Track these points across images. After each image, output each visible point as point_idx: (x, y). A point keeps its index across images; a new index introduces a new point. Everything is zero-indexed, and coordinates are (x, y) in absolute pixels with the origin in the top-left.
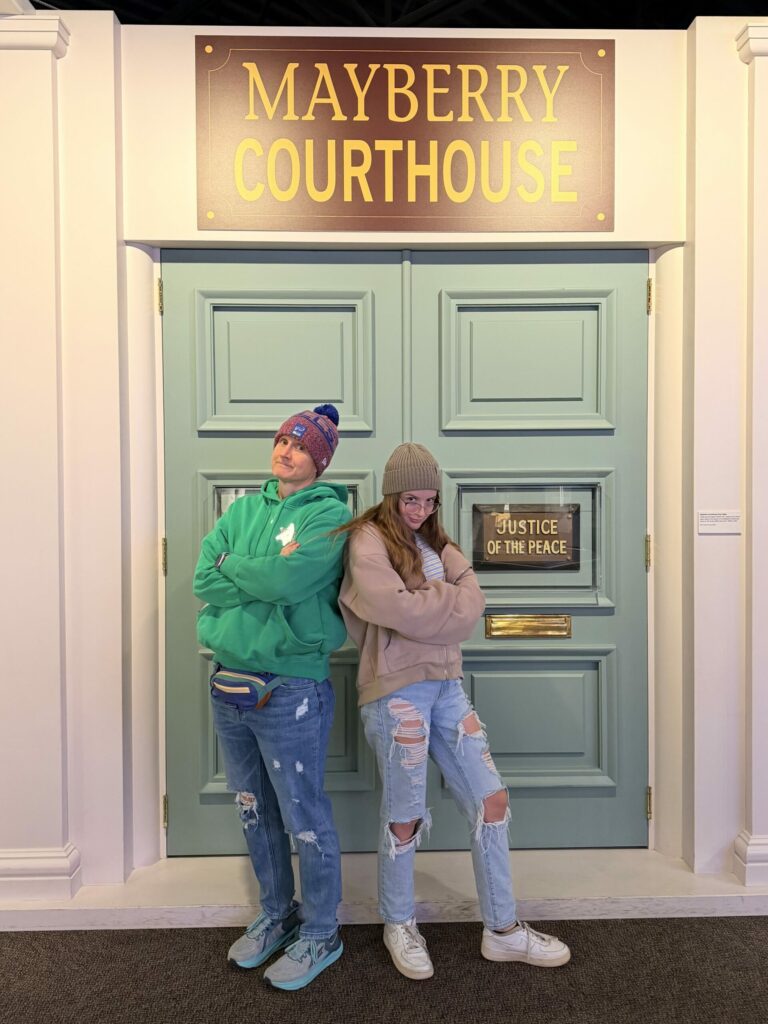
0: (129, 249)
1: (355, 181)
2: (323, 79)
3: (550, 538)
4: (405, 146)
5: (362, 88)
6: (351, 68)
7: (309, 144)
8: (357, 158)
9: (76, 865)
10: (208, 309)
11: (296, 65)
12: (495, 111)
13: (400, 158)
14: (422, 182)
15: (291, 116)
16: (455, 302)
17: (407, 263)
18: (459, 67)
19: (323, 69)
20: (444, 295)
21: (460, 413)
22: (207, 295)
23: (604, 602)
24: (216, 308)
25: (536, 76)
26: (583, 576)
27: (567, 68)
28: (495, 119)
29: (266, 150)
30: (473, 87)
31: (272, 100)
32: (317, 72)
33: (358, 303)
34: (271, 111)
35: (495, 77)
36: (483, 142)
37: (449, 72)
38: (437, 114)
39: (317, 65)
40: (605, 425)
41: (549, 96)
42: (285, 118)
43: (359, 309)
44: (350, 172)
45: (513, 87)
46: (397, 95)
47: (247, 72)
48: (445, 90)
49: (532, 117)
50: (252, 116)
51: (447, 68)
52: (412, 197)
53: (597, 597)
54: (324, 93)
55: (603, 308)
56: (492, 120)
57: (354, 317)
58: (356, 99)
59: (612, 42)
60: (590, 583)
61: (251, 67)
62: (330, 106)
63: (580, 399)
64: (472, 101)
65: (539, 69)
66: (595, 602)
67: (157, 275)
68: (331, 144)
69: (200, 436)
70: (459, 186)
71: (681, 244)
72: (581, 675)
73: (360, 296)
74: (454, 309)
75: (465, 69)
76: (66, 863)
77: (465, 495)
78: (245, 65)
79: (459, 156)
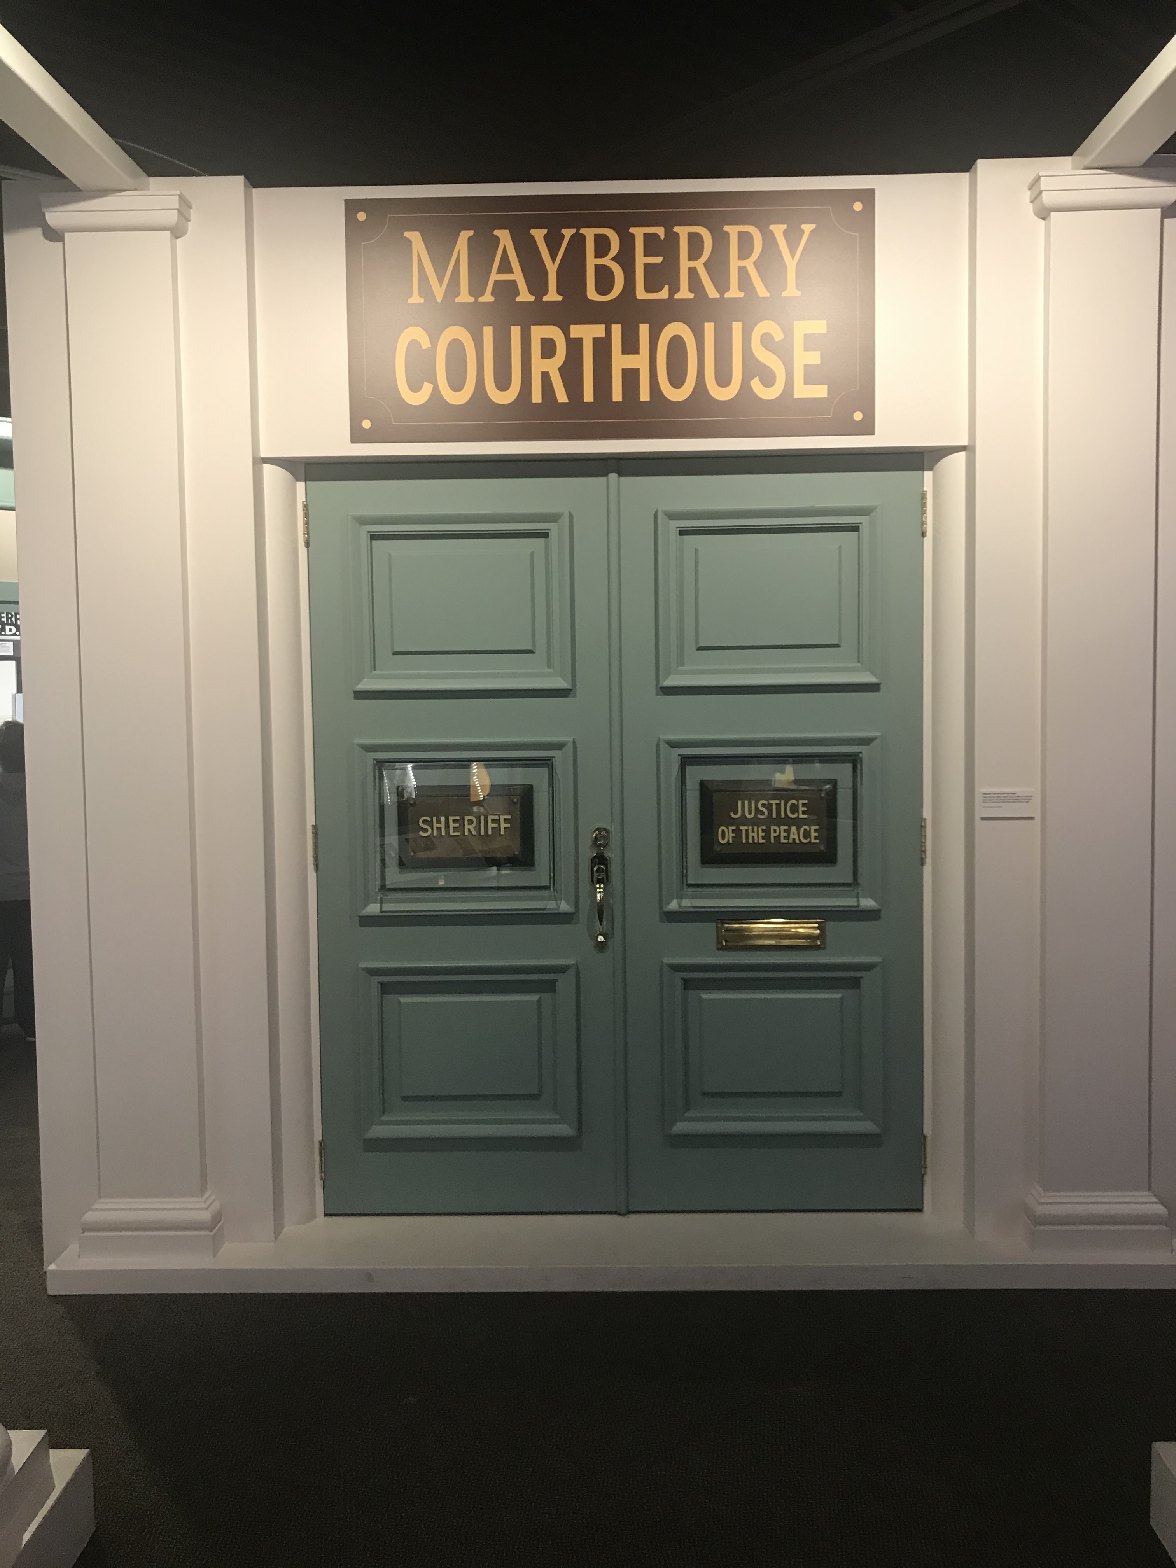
0: (266, 467)
1: (545, 376)
2: (505, 251)
3: (798, 823)
4: (608, 331)
5: (554, 260)
6: (538, 234)
7: (488, 332)
8: (548, 348)
9: (217, 1218)
10: (365, 539)
11: (471, 233)
12: (722, 285)
13: (602, 347)
14: (631, 377)
15: (465, 297)
16: (675, 524)
17: (613, 476)
18: (676, 229)
19: (504, 236)
20: (660, 514)
21: (683, 664)
22: (363, 521)
23: (868, 903)
24: (374, 537)
25: (774, 238)
26: (840, 872)
27: (814, 226)
28: (722, 295)
29: (434, 341)
30: (694, 254)
31: (441, 280)
32: (497, 240)
33: (552, 527)
34: (439, 291)
35: (720, 240)
36: (706, 324)
37: (662, 237)
38: (647, 290)
39: (497, 232)
40: (868, 678)
41: (791, 263)
42: (457, 300)
43: (553, 535)
44: (538, 365)
45: (744, 254)
46: (597, 267)
47: (409, 242)
48: (659, 260)
49: (769, 291)
50: (416, 299)
51: (660, 231)
52: (617, 396)
53: (858, 897)
54: (505, 267)
55: (865, 529)
56: (717, 295)
57: (547, 547)
58: (546, 273)
59: (872, 191)
60: (850, 880)
61: (415, 237)
62: (514, 283)
63: (837, 646)
64: (693, 272)
65: (778, 230)
66: (855, 904)
67: (301, 498)
68: (516, 332)
69: (356, 698)
70: (677, 380)
71: (962, 448)
72: (838, 996)
73: (553, 518)
74: (674, 533)
75: (683, 232)
76: (206, 1216)
77: (689, 769)
78: (407, 234)
79: (677, 344)
